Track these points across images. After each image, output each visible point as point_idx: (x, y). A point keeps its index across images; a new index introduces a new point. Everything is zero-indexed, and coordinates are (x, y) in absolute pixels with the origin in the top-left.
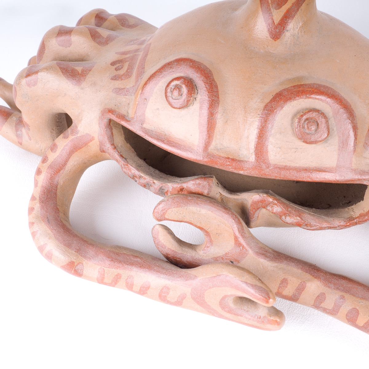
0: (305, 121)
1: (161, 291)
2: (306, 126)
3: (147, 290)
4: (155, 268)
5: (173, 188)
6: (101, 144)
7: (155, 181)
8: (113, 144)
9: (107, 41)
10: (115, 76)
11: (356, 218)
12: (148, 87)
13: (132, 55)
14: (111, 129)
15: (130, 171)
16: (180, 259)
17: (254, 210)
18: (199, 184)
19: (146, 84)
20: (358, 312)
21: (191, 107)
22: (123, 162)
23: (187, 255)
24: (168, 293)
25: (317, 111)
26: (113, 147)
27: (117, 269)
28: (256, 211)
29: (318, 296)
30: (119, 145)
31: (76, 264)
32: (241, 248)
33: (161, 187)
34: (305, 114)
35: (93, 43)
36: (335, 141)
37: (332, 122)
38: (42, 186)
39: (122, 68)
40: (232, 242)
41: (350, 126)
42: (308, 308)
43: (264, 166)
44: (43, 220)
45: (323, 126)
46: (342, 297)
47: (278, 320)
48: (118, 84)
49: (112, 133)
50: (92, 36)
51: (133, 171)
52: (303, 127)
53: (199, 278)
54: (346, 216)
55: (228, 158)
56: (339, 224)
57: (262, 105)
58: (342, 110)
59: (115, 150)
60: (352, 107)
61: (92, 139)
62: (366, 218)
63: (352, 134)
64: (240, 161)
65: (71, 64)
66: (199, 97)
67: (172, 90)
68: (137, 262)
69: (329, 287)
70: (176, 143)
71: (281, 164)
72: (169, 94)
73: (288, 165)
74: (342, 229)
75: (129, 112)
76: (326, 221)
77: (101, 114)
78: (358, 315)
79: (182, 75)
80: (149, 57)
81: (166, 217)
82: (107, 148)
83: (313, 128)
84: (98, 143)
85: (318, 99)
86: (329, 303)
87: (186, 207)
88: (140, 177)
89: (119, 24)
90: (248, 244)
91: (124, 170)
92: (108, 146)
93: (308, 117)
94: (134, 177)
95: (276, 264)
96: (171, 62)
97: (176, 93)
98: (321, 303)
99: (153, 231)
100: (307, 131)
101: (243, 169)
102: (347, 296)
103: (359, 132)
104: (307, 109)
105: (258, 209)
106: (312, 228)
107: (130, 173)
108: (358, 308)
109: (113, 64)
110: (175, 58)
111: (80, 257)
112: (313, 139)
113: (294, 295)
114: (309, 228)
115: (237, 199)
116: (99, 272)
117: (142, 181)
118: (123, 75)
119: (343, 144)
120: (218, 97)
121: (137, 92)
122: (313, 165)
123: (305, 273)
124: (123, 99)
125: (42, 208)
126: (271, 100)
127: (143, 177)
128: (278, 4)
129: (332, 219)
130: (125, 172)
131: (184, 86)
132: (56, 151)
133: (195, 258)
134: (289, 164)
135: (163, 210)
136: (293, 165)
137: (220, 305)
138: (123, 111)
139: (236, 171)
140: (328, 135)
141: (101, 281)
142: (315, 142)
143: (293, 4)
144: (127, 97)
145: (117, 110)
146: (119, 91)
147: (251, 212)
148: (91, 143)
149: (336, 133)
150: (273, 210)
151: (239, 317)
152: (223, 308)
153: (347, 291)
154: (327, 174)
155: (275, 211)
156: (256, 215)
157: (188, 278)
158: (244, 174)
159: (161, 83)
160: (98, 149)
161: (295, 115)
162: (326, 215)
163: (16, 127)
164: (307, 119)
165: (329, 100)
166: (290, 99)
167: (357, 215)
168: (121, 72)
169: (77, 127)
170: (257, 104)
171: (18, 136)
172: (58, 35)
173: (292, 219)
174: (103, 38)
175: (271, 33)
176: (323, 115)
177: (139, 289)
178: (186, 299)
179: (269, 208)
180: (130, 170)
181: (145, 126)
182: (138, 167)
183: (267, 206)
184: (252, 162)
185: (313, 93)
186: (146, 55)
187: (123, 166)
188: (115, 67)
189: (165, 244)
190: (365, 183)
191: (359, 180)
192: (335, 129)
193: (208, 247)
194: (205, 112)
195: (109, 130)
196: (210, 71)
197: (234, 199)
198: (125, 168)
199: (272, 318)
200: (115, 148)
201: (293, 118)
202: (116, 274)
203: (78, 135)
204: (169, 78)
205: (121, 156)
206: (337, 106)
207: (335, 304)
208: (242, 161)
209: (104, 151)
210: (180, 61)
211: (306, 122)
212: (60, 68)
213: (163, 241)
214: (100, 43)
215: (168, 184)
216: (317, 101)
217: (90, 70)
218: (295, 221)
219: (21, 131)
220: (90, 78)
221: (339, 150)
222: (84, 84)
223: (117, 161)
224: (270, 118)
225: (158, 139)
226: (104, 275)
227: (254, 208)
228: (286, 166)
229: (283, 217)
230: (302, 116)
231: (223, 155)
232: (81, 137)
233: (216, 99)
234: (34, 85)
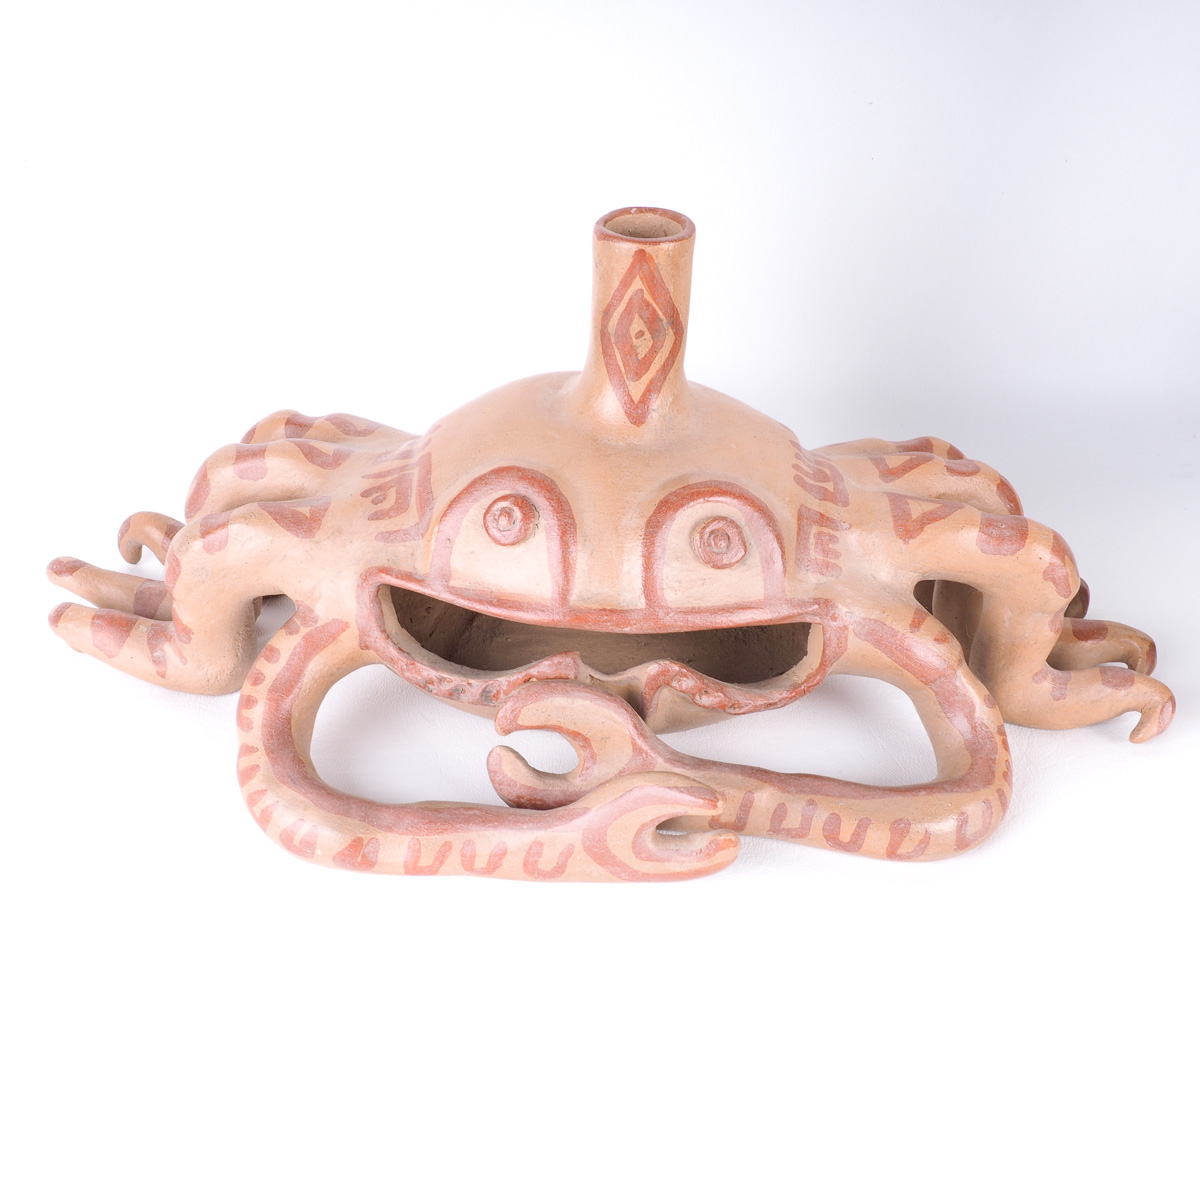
0: (710, 536)
1: (528, 852)
2: (713, 543)
3: (501, 859)
4: (510, 818)
5: (509, 682)
6: (363, 633)
7: (471, 681)
8: (384, 631)
9: (337, 460)
10: (376, 513)
11: (803, 683)
12: (450, 519)
13: (396, 476)
14: (380, 603)
15: (420, 674)
16: (542, 800)
17: (652, 693)
18: (560, 663)
19: (445, 514)
20: (839, 819)
21: (531, 540)
22: (405, 660)
23: (556, 790)
24: (540, 854)
25: (724, 519)
26: (384, 636)
27: (442, 833)
28: (655, 692)
29: (775, 811)
30: (393, 632)
31: (365, 842)
32: (644, 755)
33: (486, 688)
34: (708, 525)
35: (311, 467)
36: (755, 559)
37: (747, 532)
38: (264, 726)
39: (385, 498)
40: (629, 750)
41: (771, 536)
42: (762, 841)
43: (661, 614)
44: (283, 782)
45: (735, 539)
46: (811, 803)
47: (733, 838)
48: (384, 525)
49: (382, 611)
50: (306, 456)
51: (425, 673)
52: (710, 545)
53: (594, 809)
54: (788, 683)
55: (604, 610)
56: (780, 697)
57: (643, 522)
58: (756, 514)
59: (389, 641)
60: (769, 508)
61: (345, 626)
62: (818, 678)
63: (776, 545)
64: (622, 611)
65: (286, 504)
66: (542, 522)
67: (497, 517)
68: (475, 815)
69: (789, 792)
70: (513, 602)
71: (686, 606)
72: (491, 525)
73: (696, 606)
74: (785, 705)
75: (417, 567)
76: (760, 696)
77: (360, 580)
78: (840, 824)
79: (507, 492)
80: (434, 474)
81: (520, 722)
82: (372, 639)
83: (723, 544)
84: (357, 633)
85: (722, 502)
86: (793, 820)
87: (550, 699)
88: (441, 680)
89: (338, 431)
90: (653, 749)
91: (407, 674)
92: (376, 636)
93: (714, 528)
94: (426, 685)
95: (702, 773)
96: (485, 475)
97: (503, 521)
98: (782, 821)
99: (491, 759)
100: (715, 550)
101: (629, 624)
102: (817, 798)
103: (786, 542)
104: (708, 518)
105: (658, 688)
106: (742, 711)
107: (419, 678)
108: (837, 812)
109: (365, 494)
110: (489, 469)
111: (371, 828)
112: (725, 561)
113: (739, 819)
114: (737, 711)
115: (620, 681)
116: (409, 847)
117: (446, 687)
118: (390, 509)
119: (767, 563)
120: (573, 518)
121: (430, 530)
122: (731, 601)
123: (747, 779)
124: (400, 548)
125: (274, 761)
126: (655, 512)
127: (445, 679)
128: (636, 374)
129: (768, 692)
130: (408, 679)
131: (516, 509)
132: (278, 659)
133: (568, 793)
134: (696, 604)
135: (513, 711)
136: (704, 604)
137: (633, 848)
138: (406, 567)
139: (618, 630)
140: (745, 551)
141: (413, 869)
142: (729, 566)
143: (658, 371)
144: (407, 543)
145: (393, 567)
146: (387, 537)
147: (648, 697)
148: (344, 634)
149: (755, 548)
150: (681, 686)
151: (666, 864)
152: (638, 854)
153: (817, 792)
154: (755, 611)
155: (684, 687)
156: (654, 702)
157: (572, 817)
158: (631, 632)
159: (474, 510)
160: (356, 643)
161: (694, 529)
162: (758, 688)
163: (149, 644)
164: (712, 532)
165: (735, 501)
166: (682, 506)
167: (803, 677)
168: (386, 505)
169: (312, 611)
170: (635, 521)
171: (157, 662)
172: (236, 460)
173: (711, 698)
174: (327, 455)
175: (629, 415)
176: (732, 523)
177: (486, 862)
178: (573, 855)
179: (675, 684)
180: (419, 672)
181: (452, 583)
182: (433, 665)
183: (672, 679)
184: (641, 610)
185: (713, 493)
186: (429, 472)
187: (405, 667)
188: (371, 498)
189: (514, 778)
190: (808, 619)
191: (800, 614)
192: (753, 543)
193: (588, 768)
194: (556, 544)
195: (376, 606)
196: (552, 481)
197: (615, 682)
198: (408, 670)
199: (723, 838)
200: (388, 637)
201: (691, 534)
202: (442, 843)
203: (318, 625)
204: (486, 501)
205: (400, 649)
206: (748, 509)
207: (802, 816)
208: (627, 611)
209: (367, 647)
210: (500, 472)
211: (712, 537)
212: (270, 513)
213: (509, 775)
214: (323, 465)
215: (499, 679)
216: (720, 504)
217: (326, 510)
218: (716, 700)
219: (162, 650)
220: (327, 522)
221: (763, 572)
222: (319, 535)
223: (392, 661)
224: (658, 539)
225: (481, 602)
226: (419, 851)
227: (652, 689)
228: (693, 608)
229: (697, 697)
230: (704, 528)
231: (595, 607)
232: (323, 626)
233: (570, 521)
234: (220, 549)
